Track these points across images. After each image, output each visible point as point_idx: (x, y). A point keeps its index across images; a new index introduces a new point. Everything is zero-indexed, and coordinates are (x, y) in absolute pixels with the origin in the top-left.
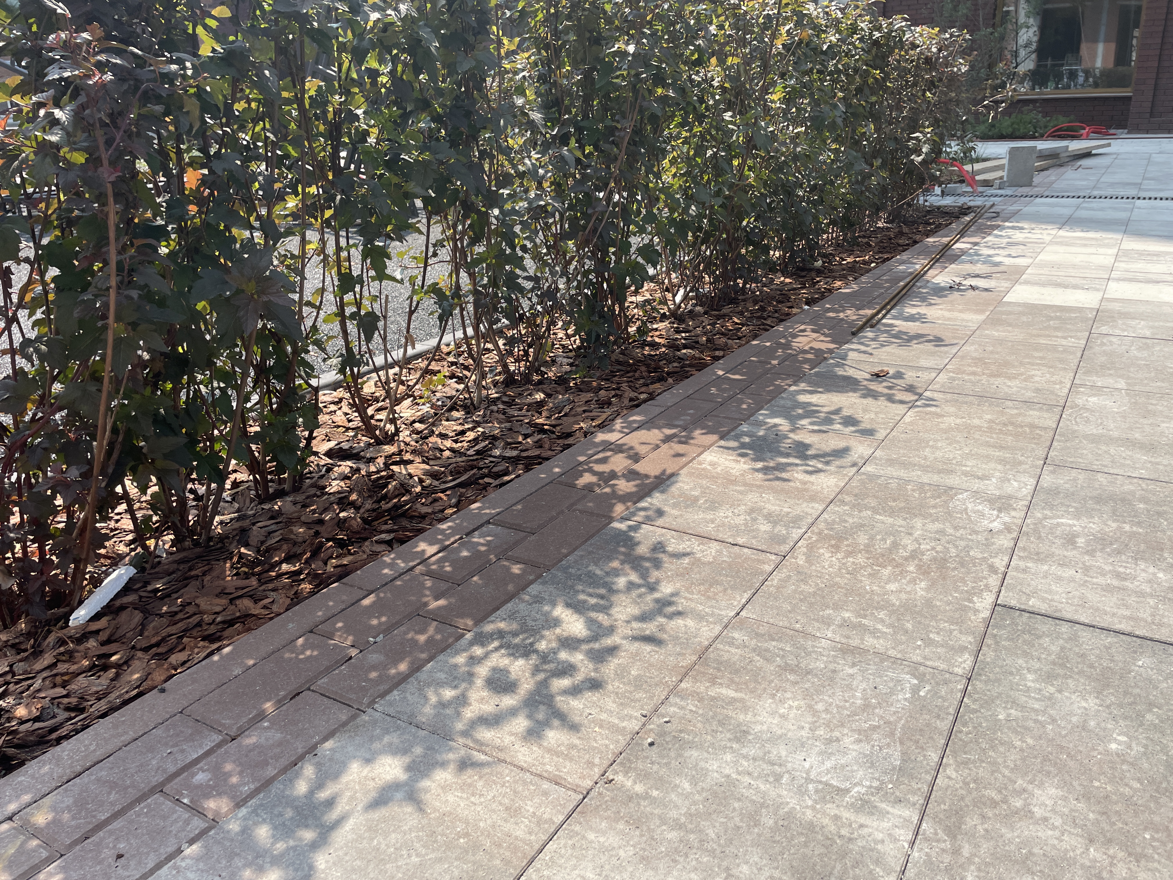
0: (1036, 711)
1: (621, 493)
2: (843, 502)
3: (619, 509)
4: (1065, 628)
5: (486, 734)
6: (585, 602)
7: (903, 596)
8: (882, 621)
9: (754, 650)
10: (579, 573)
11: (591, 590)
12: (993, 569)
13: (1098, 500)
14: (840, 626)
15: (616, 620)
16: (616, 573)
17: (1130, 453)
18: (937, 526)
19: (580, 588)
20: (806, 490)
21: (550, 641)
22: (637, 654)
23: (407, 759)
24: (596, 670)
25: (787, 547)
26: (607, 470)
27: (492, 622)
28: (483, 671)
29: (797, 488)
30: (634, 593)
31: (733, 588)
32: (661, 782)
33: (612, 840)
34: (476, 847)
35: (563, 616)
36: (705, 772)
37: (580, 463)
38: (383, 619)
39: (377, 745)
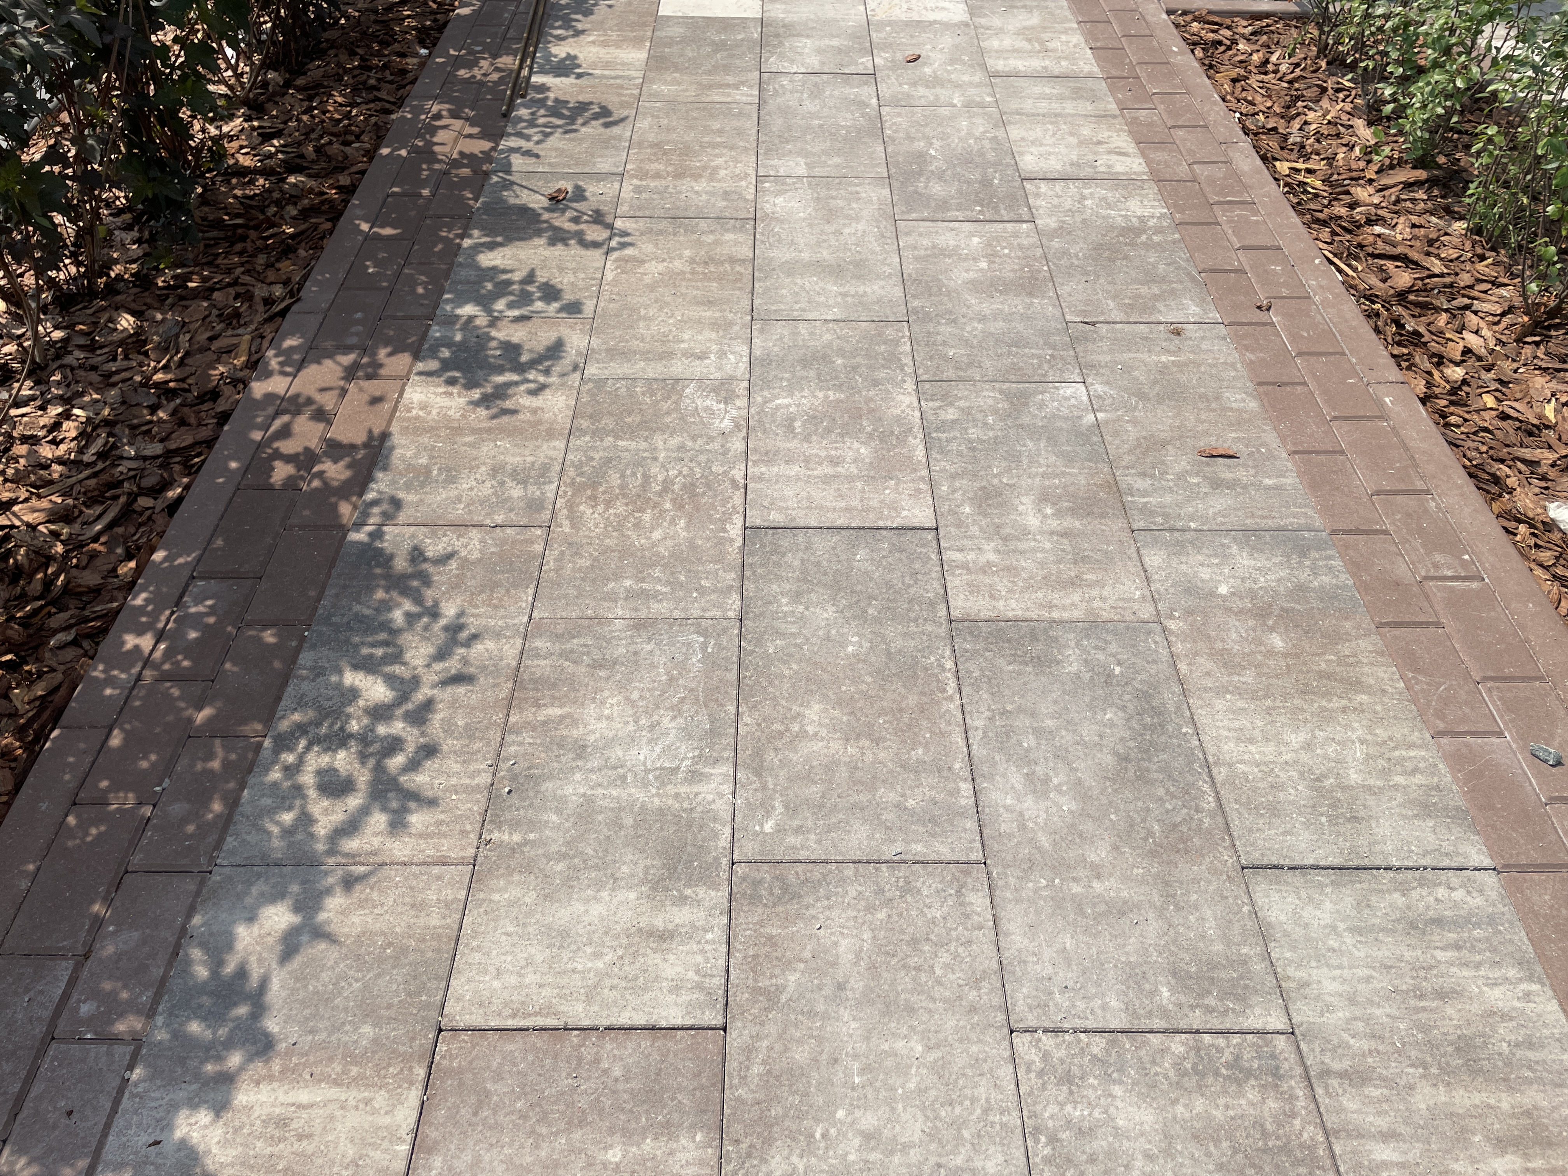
1: (335, 484)
2: (583, 432)
3: (345, 509)
5: (352, 845)
6: (371, 656)
7: (669, 543)
8: (659, 579)
9: (561, 655)
10: (345, 620)
11: (370, 639)
12: (734, 482)
13: (805, 363)
14: (626, 599)
15: (415, 668)
16: (387, 606)
17: (821, 284)
18: (676, 441)
19: (357, 639)
20: (539, 422)
21: (359, 719)
22: (455, 701)
23: (289, 901)
24: (423, 734)
25: (546, 515)
26: (300, 449)
27: (283, 717)
28: (307, 778)
29: (529, 422)
30: (419, 626)
31: (516, 586)
32: (532, 824)
34: (404, 951)
35: (357, 682)
36: (564, 800)
37: (260, 445)
38: (153, 757)
39: (248, 901)
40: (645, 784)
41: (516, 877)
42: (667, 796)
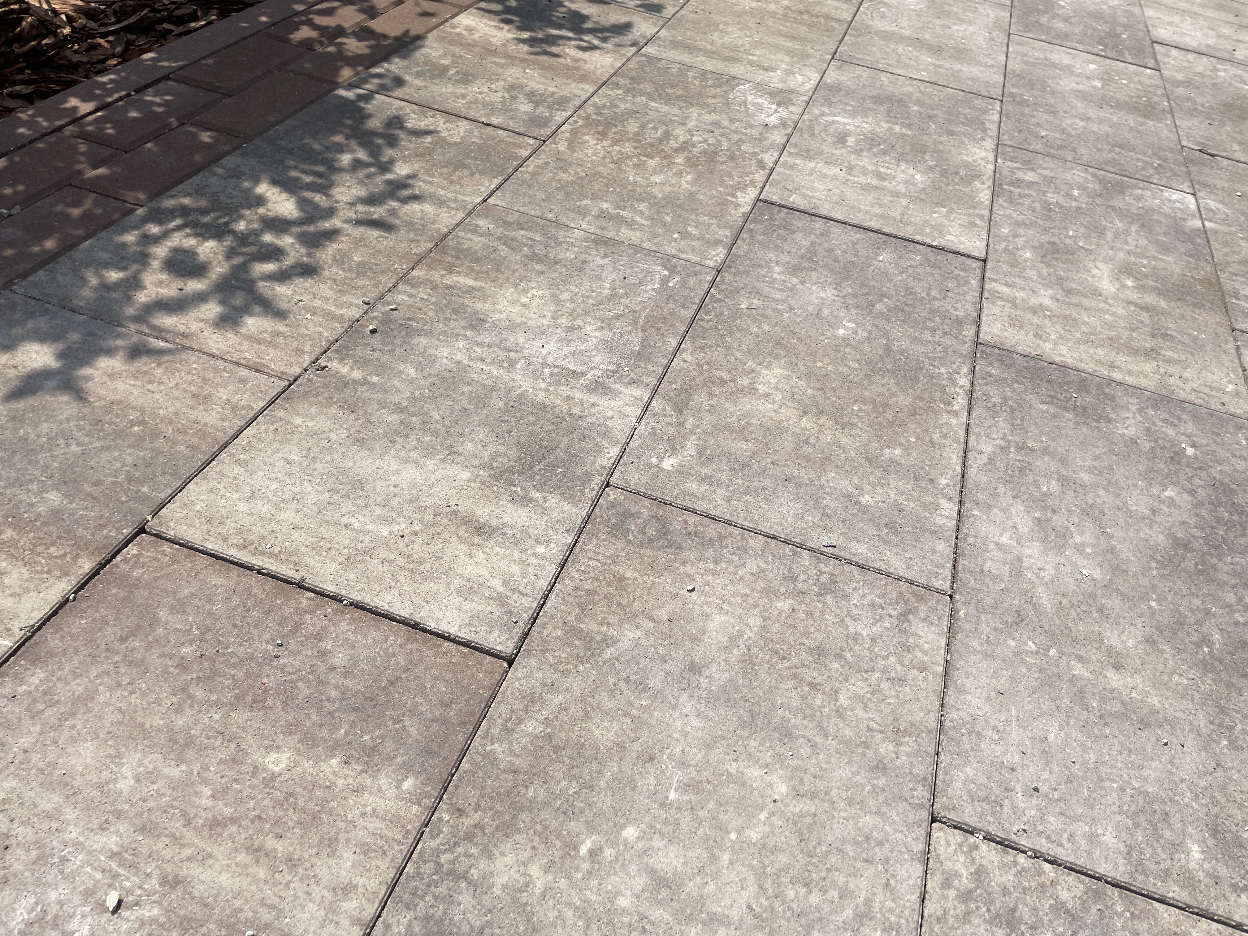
0: (776, 300)
1: (349, 54)
2: (617, 85)
3: (346, 73)
4: (819, 224)
5: (168, 321)
6: (297, 179)
7: (667, 189)
8: (641, 213)
9: (500, 239)
10: (291, 145)
11: (306, 167)
12: (761, 165)
13: (877, 100)
14: (597, 217)
15: (337, 202)
16: (340, 149)
17: (916, 54)
18: (713, 117)
19: (292, 163)
20: (578, 69)
21: (250, 222)
22: (362, 239)
23: (60, 346)
24: (309, 255)
25: (547, 131)
26: (333, 24)
27: (173, 197)
28: (161, 251)
29: (567, 65)
30: (362, 173)
31: (483, 172)
32: (382, 369)
33: (323, 424)
34: (154, 435)
35: (269, 194)
36: (434, 359)
37: (298, 13)
38: (20, 188)
39: (17, 331)
40: (536, 375)
41: (334, 410)
42: (557, 395)
